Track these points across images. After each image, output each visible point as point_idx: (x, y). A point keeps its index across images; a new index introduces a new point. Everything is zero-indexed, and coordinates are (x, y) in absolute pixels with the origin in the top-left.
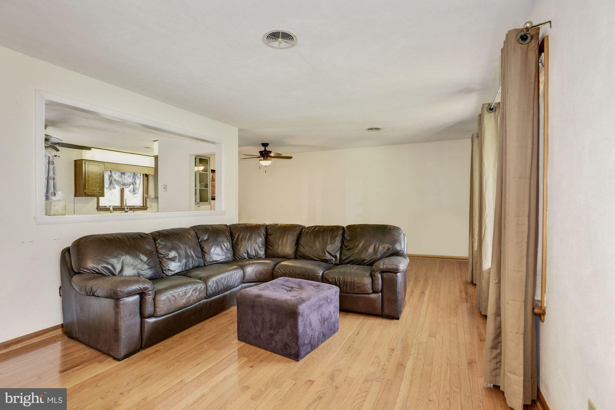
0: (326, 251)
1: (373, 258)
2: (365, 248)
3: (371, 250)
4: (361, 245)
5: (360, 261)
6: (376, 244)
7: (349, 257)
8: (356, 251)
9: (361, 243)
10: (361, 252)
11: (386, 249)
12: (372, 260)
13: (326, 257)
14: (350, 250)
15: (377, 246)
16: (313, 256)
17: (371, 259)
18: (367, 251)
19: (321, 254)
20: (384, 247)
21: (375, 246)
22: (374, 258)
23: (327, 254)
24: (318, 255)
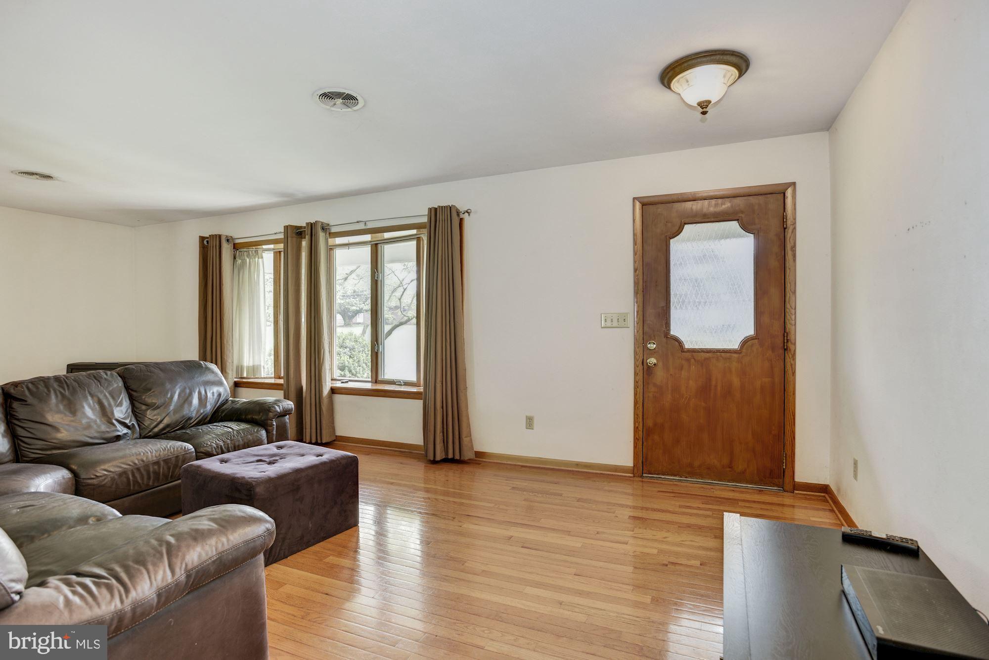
0: (114, 422)
1: (202, 411)
2: (186, 399)
3: (195, 401)
4: (176, 397)
5: (182, 423)
6: (199, 389)
7: (161, 421)
8: (172, 408)
9: (175, 393)
10: (180, 407)
11: (216, 395)
12: (202, 416)
13: (118, 431)
14: (159, 408)
15: (203, 392)
16: (89, 437)
17: (199, 414)
18: (191, 403)
19: (104, 428)
20: (213, 393)
21: (200, 393)
22: (204, 412)
23: (119, 427)
24: (99, 432)
